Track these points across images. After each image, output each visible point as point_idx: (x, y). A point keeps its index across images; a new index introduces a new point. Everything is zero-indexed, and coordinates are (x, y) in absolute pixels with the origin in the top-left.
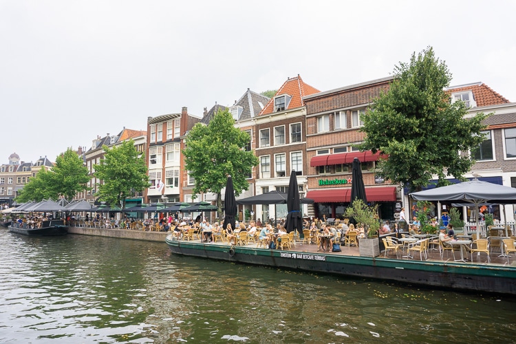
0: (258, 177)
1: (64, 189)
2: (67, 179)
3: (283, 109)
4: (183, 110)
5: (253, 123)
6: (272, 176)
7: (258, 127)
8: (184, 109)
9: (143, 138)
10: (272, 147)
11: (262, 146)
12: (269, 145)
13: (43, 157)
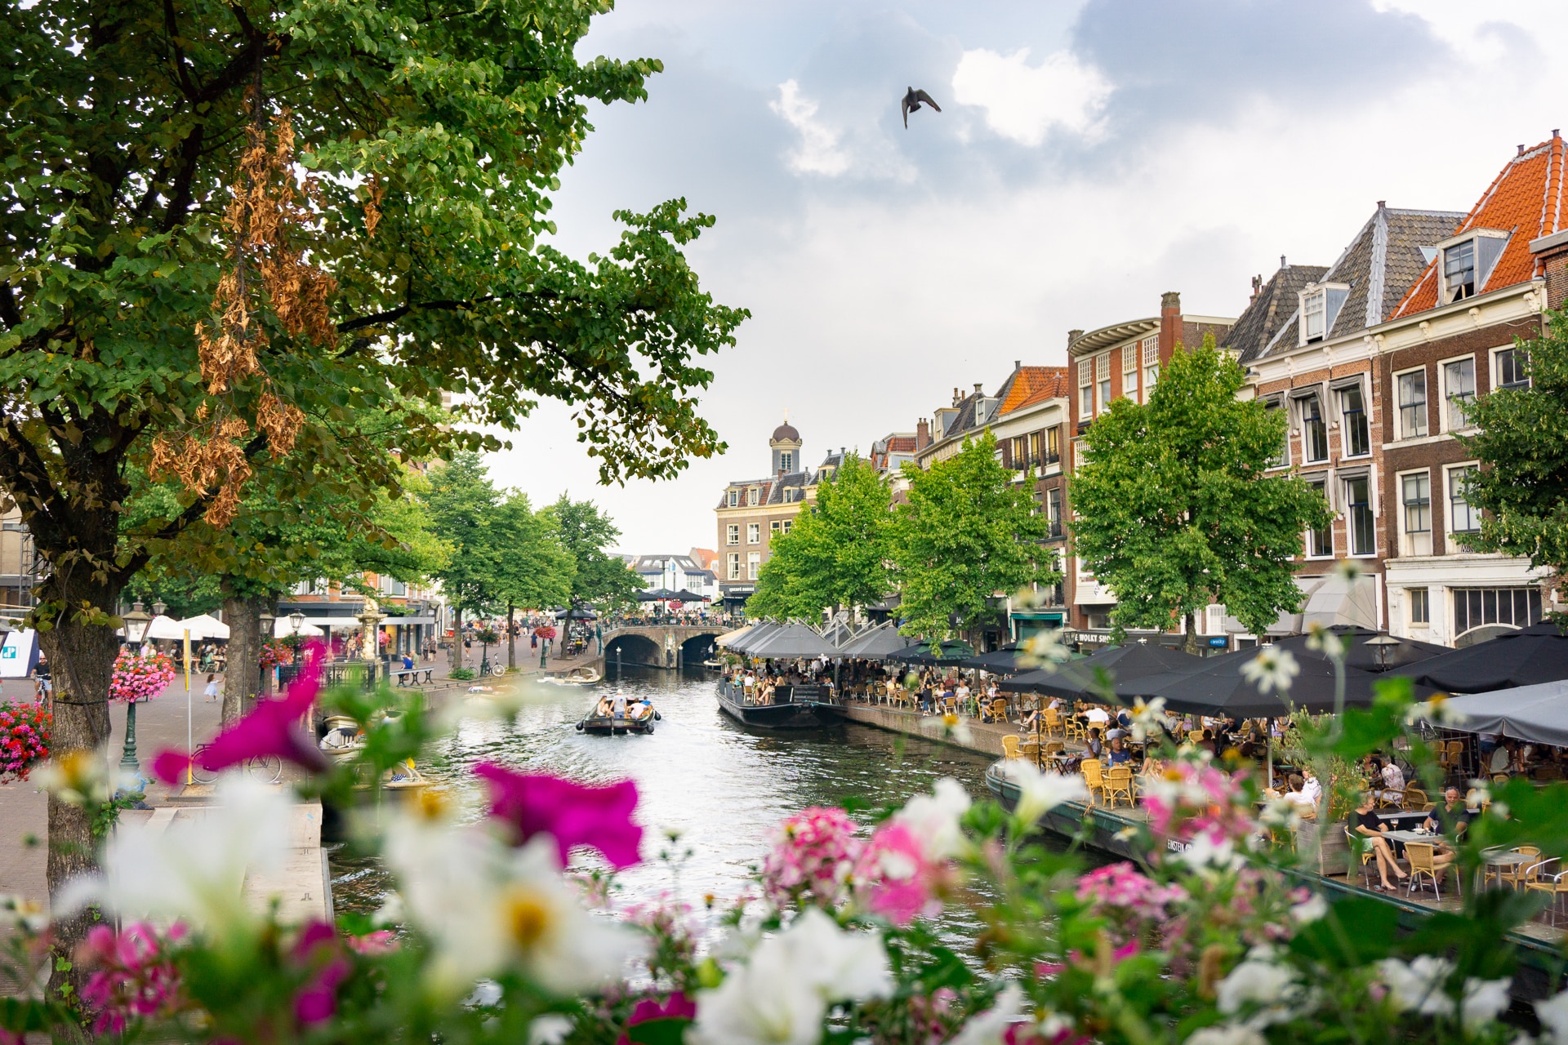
0: (1393, 552)
1: (840, 583)
2: (844, 556)
3: (1470, 289)
4: (1164, 303)
5: (1370, 348)
6: (1439, 548)
7: (1389, 363)
8: (1170, 301)
9: (1055, 408)
10: (1434, 439)
11: (1403, 434)
12: (1425, 429)
13: (836, 452)
